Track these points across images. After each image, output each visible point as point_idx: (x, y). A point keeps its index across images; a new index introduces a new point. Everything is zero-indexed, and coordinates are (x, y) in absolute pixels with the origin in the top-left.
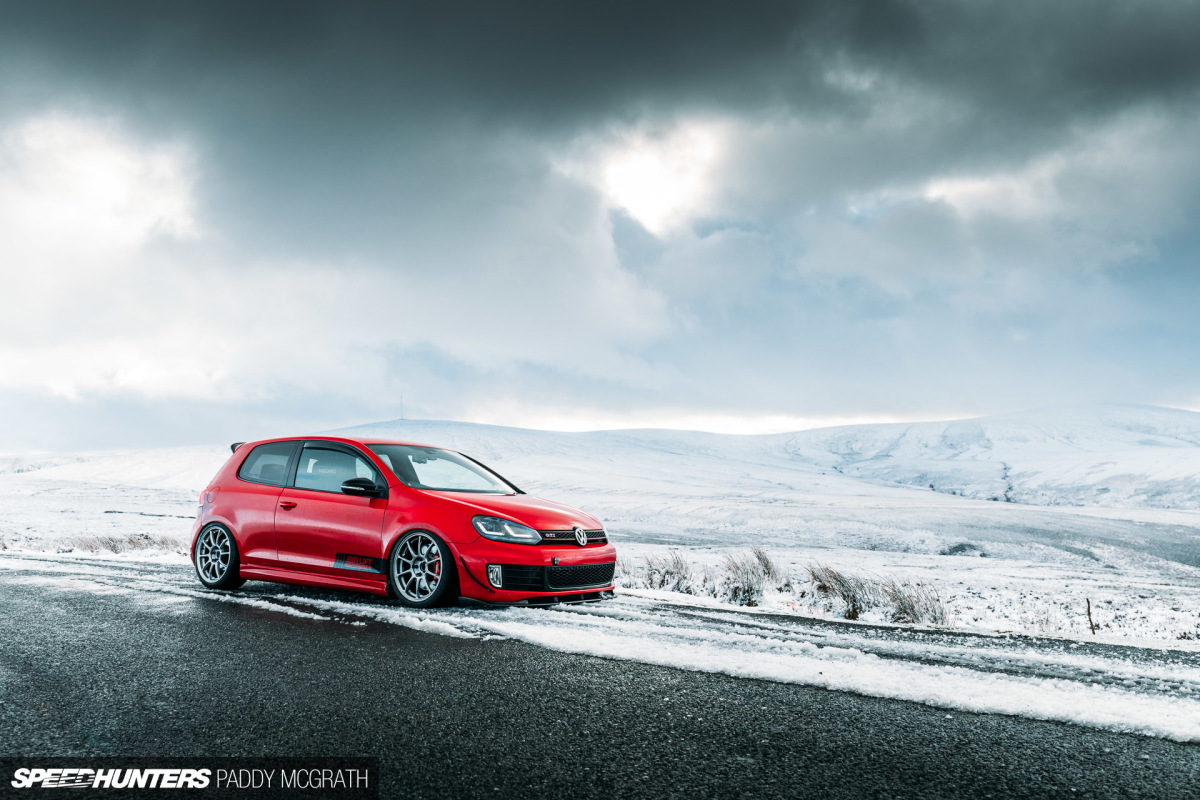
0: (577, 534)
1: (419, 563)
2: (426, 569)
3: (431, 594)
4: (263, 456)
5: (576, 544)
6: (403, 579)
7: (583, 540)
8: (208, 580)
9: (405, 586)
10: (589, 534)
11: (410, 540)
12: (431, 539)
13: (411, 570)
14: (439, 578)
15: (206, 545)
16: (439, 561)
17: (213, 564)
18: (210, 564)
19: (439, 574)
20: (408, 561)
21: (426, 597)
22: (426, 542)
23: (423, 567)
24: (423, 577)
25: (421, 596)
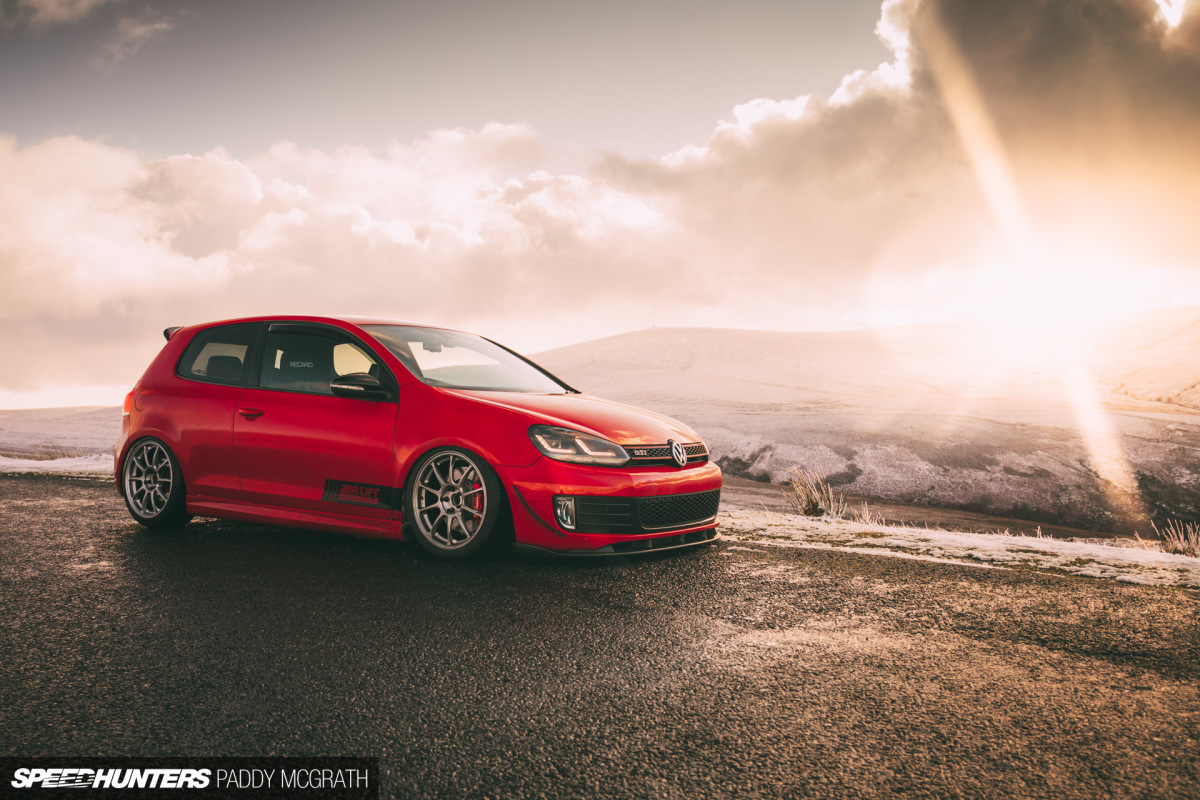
0: (674, 450)
1: (450, 494)
2: (462, 502)
3: (469, 539)
4: (209, 344)
5: (674, 466)
6: (426, 516)
7: (683, 458)
8: (141, 513)
9: (431, 527)
10: (689, 450)
11: (435, 461)
12: (468, 460)
13: (439, 504)
14: (482, 516)
15: (137, 464)
16: (482, 492)
17: (147, 492)
18: (143, 491)
19: (481, 510)
20: (434, 492)
21: (464, 543)
22: (460, 464)
23: (456, 499)
24: (458, 514)
25: (455, 541)
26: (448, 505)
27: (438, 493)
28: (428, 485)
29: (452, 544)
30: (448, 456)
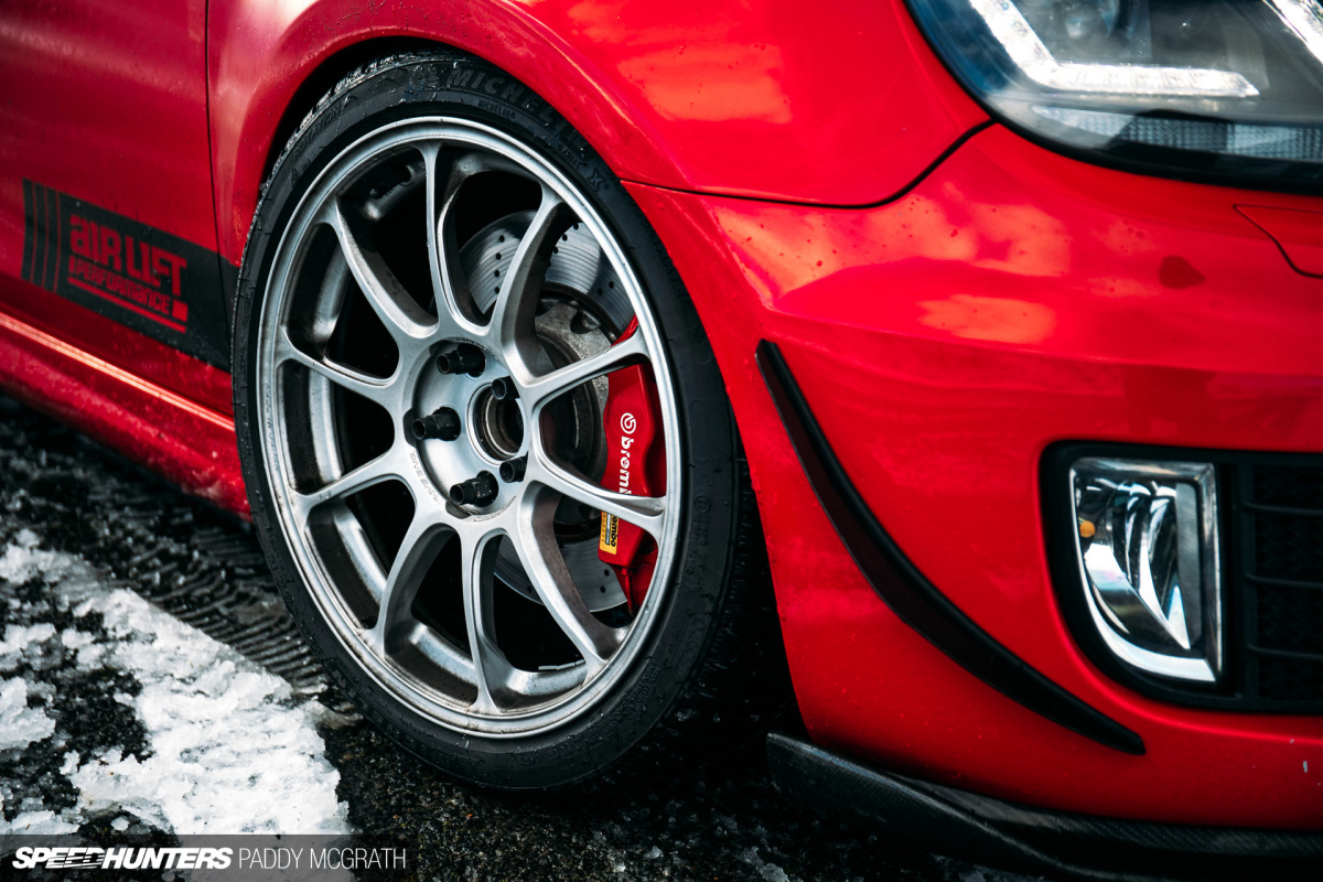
25: (520, 681)
26: (455, 461)
27: (392, 394)
28: (335, 349)
29: (506, 699)
30: (412, 154)
